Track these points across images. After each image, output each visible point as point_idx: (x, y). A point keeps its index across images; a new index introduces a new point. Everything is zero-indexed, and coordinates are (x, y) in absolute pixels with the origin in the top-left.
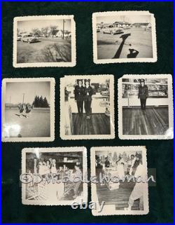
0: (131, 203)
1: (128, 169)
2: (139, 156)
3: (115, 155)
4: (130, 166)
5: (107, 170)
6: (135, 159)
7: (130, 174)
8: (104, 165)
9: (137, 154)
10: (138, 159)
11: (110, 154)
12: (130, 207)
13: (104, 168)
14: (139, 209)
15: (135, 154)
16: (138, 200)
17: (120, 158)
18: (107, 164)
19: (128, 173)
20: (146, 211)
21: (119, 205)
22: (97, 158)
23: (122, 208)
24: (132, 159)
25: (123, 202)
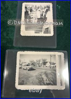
0: (43, 30)
1: (43, 13)
2: (49, 7)
3: (36, 6)
4: (43, 12)
5: (31, 13)
6: (46, 8)
7: (44, 15)
8: (29, 11)
9: (47, 6)
10: (48, 9)
11: (33, 6)
12: (43, 32)
13: (29, 12)
14: (48, 33)
15: (46, 6)
16: (48, 28)
17: (38, 8)
18: (31, 10)
19: (42, 15)
20: (52, 34)
21: (37, 31)
22: (26, 8)
23: (38, 33)
24: (45, 9)
25: (39, 29)
